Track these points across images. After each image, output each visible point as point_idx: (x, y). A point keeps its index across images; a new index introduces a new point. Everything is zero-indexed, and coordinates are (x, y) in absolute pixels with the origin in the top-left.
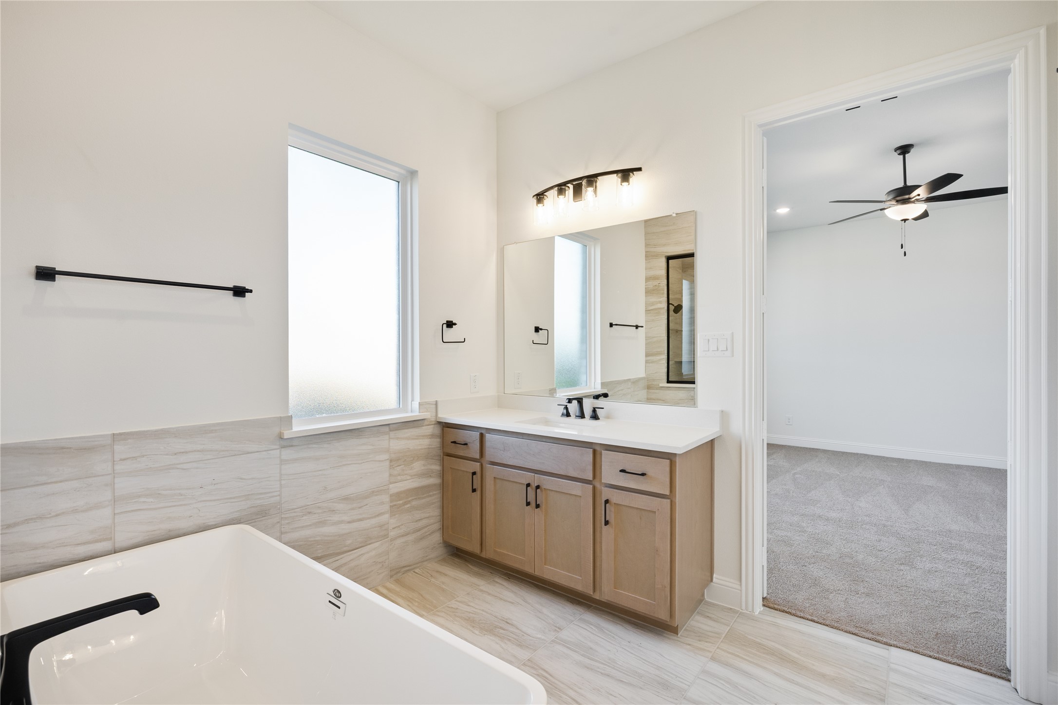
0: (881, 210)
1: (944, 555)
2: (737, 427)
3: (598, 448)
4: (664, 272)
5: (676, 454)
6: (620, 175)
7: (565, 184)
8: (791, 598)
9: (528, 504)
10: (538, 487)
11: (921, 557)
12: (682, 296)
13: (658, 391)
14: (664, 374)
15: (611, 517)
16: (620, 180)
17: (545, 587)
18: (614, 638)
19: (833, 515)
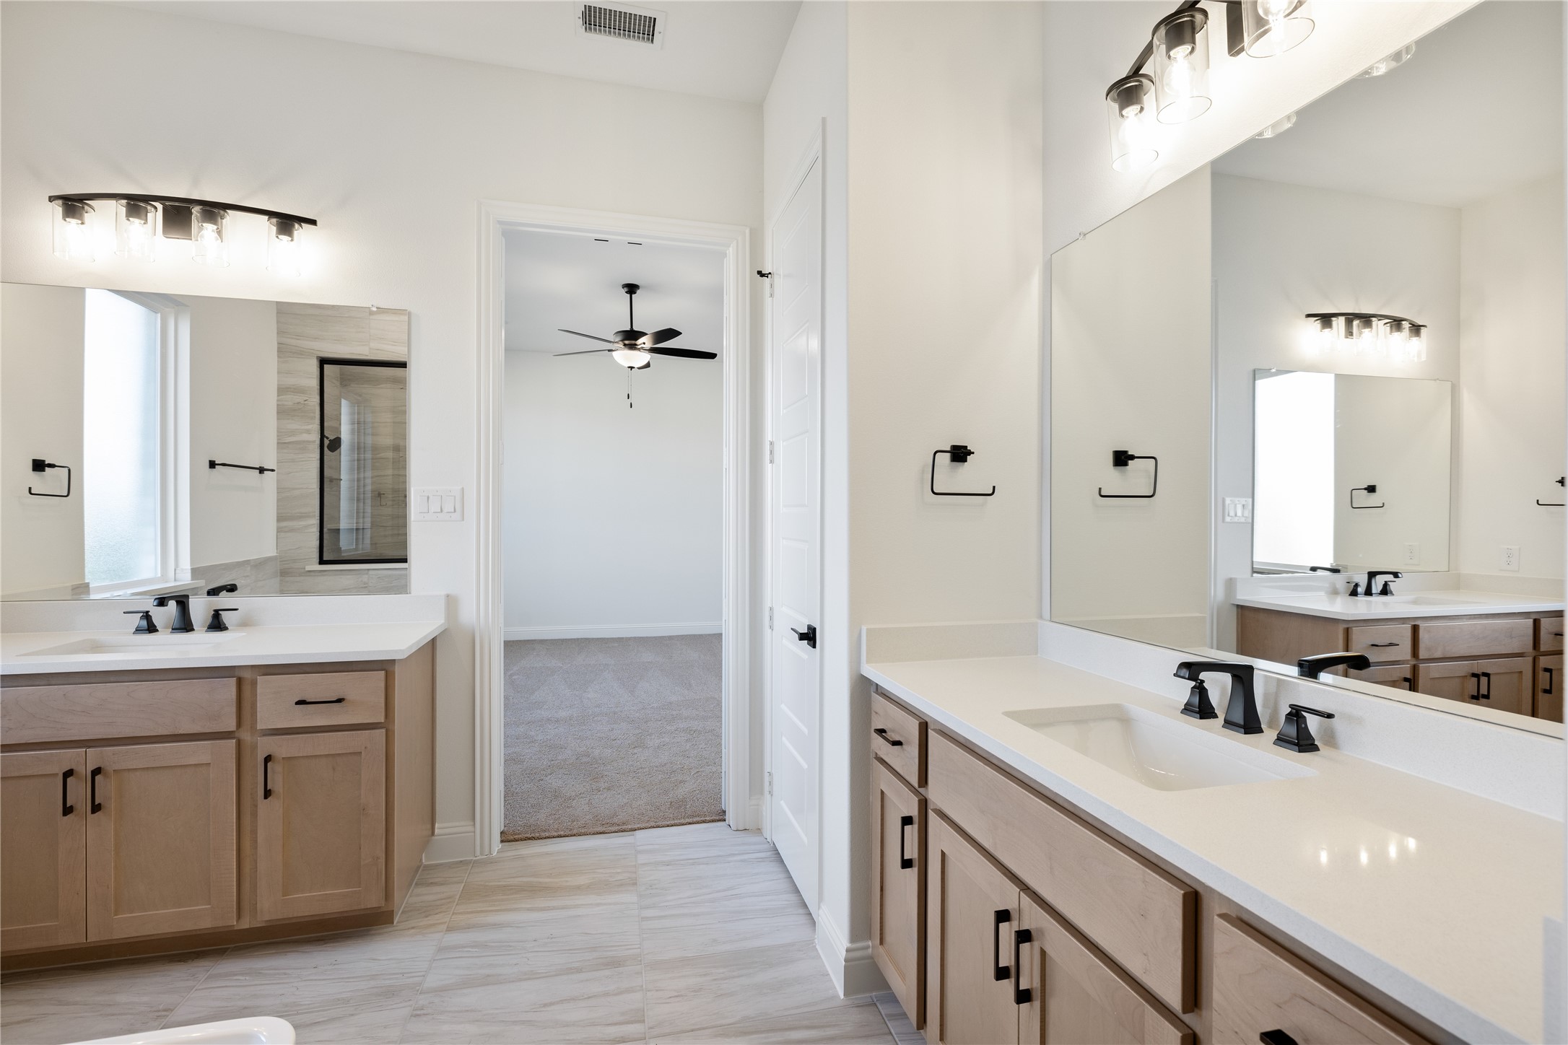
0: (609, 351)
1: (668, 728)
2: (469, 614)
3: (247, 675)
4: (315, 383)
5: (395, 660)
6: (274, 220)
7: (148, 199)
8: (532, 821)
9: (67, 810)
10: (97, 772)
11: (651, 735)
12: (340, 424)
13: (302, 578)
14: (315, 550)
15: (276, 783)
16: (275, 228)
17: (106, 962)
18: (285, 974)
19: (562, 714)
